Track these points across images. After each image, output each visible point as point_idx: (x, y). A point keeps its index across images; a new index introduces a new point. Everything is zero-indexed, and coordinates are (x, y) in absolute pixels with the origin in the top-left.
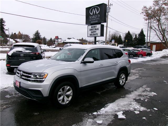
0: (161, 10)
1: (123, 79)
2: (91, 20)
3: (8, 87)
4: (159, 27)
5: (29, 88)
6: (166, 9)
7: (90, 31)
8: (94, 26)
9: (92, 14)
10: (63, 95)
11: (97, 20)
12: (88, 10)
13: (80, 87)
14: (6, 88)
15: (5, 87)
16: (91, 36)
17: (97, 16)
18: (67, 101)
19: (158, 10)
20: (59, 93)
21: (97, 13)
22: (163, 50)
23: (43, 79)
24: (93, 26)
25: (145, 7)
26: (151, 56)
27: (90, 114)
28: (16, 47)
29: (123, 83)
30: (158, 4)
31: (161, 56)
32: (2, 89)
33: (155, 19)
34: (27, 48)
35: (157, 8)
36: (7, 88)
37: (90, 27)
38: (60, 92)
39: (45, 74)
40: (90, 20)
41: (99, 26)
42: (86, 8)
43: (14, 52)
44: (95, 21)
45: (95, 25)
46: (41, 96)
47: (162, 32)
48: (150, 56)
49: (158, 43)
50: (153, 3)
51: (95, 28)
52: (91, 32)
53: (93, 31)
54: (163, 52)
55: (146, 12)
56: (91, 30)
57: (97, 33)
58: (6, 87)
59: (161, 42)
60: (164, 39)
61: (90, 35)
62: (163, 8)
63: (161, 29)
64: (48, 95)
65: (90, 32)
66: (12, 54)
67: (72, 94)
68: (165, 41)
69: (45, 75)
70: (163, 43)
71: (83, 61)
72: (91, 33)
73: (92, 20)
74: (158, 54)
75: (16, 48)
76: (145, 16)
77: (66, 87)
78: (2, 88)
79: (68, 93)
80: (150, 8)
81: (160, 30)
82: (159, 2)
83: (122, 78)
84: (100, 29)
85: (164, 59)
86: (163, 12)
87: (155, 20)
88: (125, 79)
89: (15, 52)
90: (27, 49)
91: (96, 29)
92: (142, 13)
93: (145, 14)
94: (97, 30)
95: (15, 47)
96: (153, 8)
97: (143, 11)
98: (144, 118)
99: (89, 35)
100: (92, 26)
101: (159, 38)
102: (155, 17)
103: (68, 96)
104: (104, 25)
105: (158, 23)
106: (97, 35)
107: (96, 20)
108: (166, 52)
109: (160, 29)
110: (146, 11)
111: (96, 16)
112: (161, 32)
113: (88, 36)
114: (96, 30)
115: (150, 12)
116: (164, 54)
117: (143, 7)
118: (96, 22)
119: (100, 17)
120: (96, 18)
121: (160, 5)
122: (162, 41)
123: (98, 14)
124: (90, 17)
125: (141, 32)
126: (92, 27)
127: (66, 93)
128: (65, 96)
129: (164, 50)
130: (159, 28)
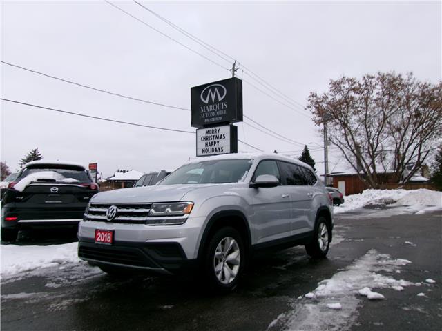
0: (347, 101)
1: (323, 236)
2: (205, 115)
3: (36, 268)
4: (347, 140)
5: (148, 241)
6: (359, 101)
7: (204, 143)
8: (214, 128)
9: (207, 102)
10: (221, 261)
11: (220, 116)
12: (197, 92)
13: (253, 244)
14: (30, 270)
15: (28, 267)
16: (205, 154)
17: (220, 106)
18: (232, 275)
19: (340, 103)
20: (217, 253)
21: (220, 99)
22: (364, 192)
23: (183, 215)
24: (211, 129)
25: (314, 95)
26: (341, 205)
27: (300, 297)
28: (34, 170)
29: (326, 247)
30: (340, 90)
31: (362, 205)
32: (21, 272)
33: (338, 121)
34: (65, 173)
35: (339, 97)
36: (33, 270)
37: (203, 132)
38: (218, 251)
39: (189, 203)
40: (203, 116)
41: (225, 130)
42: (192, 89)
43: (32, 183)
44: (215, 117)
45: (217, 128)
46: (180, 259)
47: (355, 151)
48: (338, 206)
49: (349, 176)
50: (330, 86)
51: (215, 135)
52: (206, 144)
53: (211, 141)
54: (365, 196)
55: (317, 105)
56: (206, 138)
57: (220, 145)
58: (32, 268)
59: (355, 173)
60: (362, 166)
61: (203, 151)
62: (352, 98)
63: (353, 145)
64: (196, 257)
65: (202, 145)
66: (27, 187)
67: (239, 260)
68: (364, 170)
69: (186, 205)
70: (361, 175)
71: (252, 183)
72: (204, 147)
73: (208, 115)
74: (355, 202)
75: (36, 172)
76: (314, 115)
77: (228, 238)
78: (21, 270)
79: (232, 256)
80: (325, 98)
81: (350, 146)
82: (342, 85)
83: (322, 234)
84: (228, 136)
85: (372, 211)
86: (352, 107)
87: (338, 124)
88: (326, 238)
89: (35, 181)
90: (66, 175)
91: (217, 137)
92: (309, 107)
93: (314, 109)
94: (221, 138)
95: (31, 170)
96: (330, 97)
97: (310, 103)
98: (422, 294)
99: (200, 152)
100: (209, 129)
101: (351, 163)
102: (337, 117)
103: (231, 265)
104: (236, 127)
105: (343, 130)
106: (221, 150)
107: (217, 116)
108: (371, 195)
109: (350, 144)
110: (317, 103)
111: (218, 106)
112: (352, 151)
113: (198, 154)
114: (218, 140)
115: (324, 105)
116: (368, 200)
117: (310, 95)
118: (217, 119)
119: (228, 109)
120: (218, 110)
121: (345, 90)
122: (358, 171)
123: (222, 101)
124: (203, 109)
125: (303, 154)
126: (207, 132)
127: (227, 256)
128: (226, 264)
129: (366, 190)
130: (348, 142)
